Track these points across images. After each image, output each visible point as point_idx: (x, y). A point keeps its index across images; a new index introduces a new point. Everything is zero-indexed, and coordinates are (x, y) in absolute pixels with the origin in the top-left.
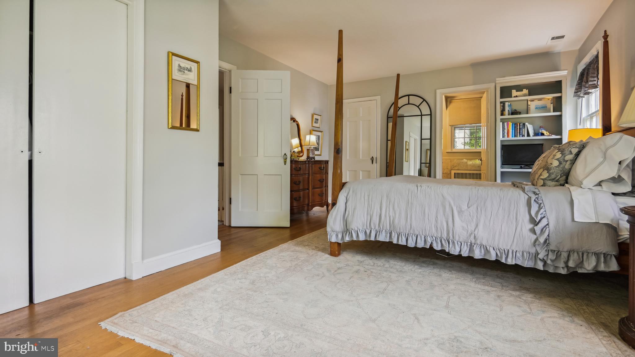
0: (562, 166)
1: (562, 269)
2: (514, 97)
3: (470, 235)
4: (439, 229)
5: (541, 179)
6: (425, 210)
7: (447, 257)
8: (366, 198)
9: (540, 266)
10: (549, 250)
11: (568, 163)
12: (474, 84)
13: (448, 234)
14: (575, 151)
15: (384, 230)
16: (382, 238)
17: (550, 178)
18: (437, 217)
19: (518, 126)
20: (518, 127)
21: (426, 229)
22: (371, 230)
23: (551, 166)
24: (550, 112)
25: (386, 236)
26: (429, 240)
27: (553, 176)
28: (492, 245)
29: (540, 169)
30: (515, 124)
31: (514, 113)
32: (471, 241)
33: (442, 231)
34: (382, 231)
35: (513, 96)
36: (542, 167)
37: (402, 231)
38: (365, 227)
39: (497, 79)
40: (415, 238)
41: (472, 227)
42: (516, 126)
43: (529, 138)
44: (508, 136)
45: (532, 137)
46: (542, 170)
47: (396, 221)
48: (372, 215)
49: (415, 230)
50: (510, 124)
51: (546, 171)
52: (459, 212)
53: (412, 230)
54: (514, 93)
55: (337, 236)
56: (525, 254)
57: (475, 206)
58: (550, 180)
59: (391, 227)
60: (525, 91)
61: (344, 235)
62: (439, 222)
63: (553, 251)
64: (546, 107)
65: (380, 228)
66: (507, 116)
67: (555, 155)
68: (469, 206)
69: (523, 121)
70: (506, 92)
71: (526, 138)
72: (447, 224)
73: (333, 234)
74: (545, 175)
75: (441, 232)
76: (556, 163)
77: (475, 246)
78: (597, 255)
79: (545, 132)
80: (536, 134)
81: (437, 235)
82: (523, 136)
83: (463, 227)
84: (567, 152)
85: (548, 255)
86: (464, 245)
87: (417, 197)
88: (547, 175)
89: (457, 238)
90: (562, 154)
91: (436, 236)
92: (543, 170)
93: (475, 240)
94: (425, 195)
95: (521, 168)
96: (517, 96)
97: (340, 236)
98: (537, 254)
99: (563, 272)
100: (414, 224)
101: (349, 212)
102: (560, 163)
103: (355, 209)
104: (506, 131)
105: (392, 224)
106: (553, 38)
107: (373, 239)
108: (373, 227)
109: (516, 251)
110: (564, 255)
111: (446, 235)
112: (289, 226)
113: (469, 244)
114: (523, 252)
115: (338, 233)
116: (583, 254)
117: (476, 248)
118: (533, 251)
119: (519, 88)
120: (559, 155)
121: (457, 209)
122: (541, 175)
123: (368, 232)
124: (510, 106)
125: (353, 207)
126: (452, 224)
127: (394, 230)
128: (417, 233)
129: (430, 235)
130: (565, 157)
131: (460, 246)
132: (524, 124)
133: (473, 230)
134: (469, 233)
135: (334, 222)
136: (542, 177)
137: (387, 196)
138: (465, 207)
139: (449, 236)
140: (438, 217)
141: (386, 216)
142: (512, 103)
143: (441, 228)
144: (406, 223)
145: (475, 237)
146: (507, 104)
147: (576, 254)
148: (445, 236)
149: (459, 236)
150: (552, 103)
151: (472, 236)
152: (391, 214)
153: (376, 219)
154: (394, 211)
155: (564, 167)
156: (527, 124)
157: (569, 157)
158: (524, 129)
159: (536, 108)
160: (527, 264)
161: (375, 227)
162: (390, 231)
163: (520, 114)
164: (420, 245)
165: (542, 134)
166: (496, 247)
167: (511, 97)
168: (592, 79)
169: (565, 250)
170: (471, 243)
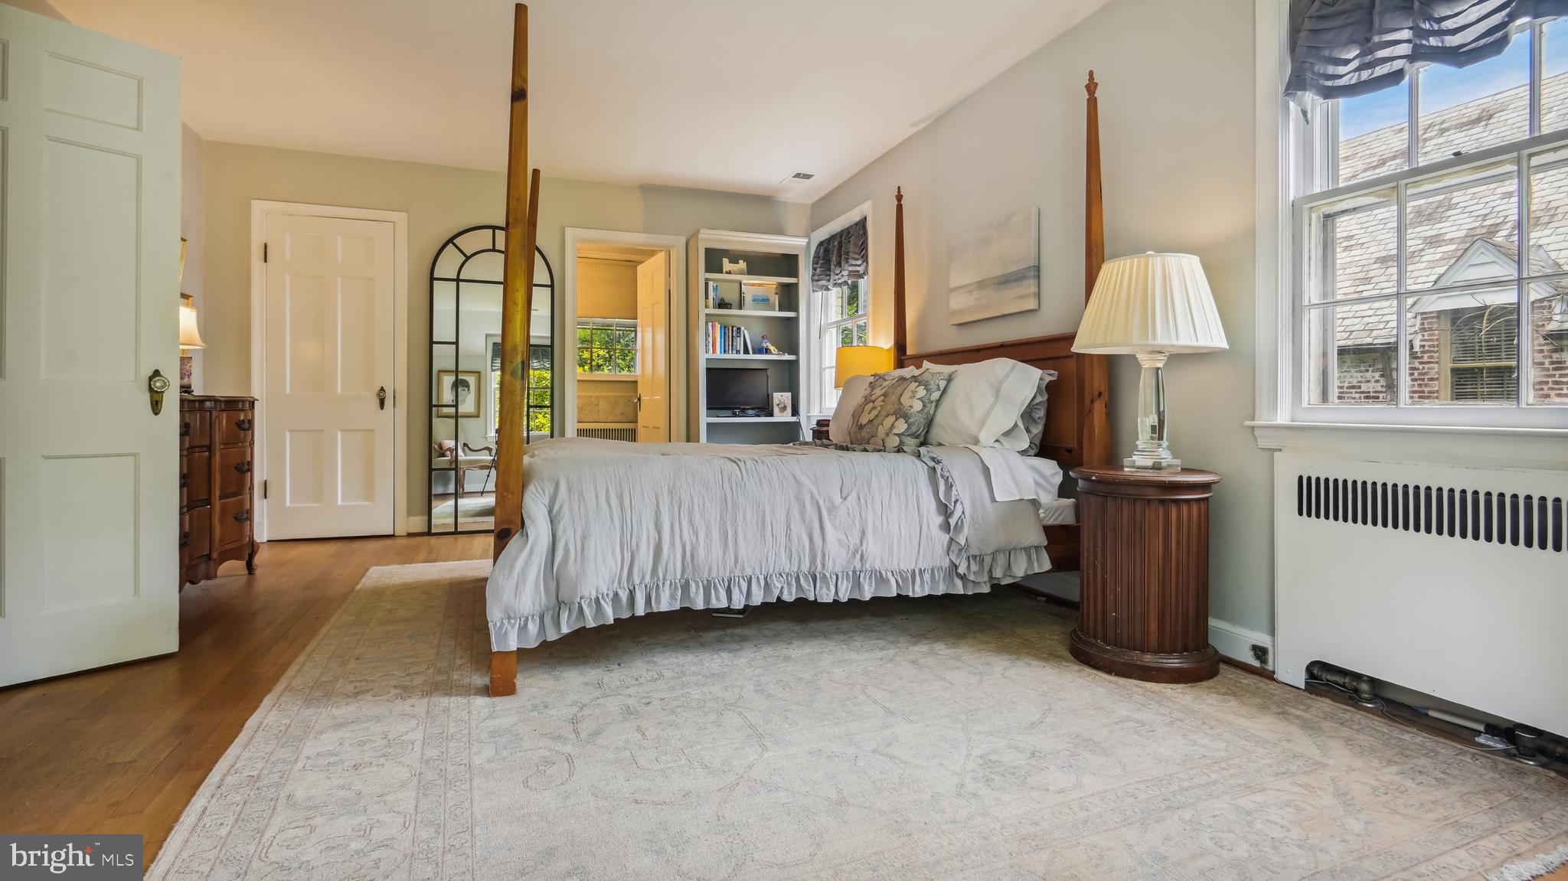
0: (926, 411)
1: (984, 584)
2: (727, 273)
3: (854, 555)
4: (795, 555)
5: (896, 434)
6: (765, 512)
7: (741, 616)
8: (614, 502)
9: (959, 589)
10: (969, 557)
11: (934, 404)
12: (646, 230)
13: (813, 561)
14: (943, 384)
15: (669, 582)
16: (666, 603)
17: (910, 432)
18: (788, 527)
19: (730, 332)
20: (730, 334)
21: (770, 560)
22: (631, 588)
23: (912, 410)
24: (774, 310)
25: (673, 596)
26: (777, 584)
27: (914, 429)
28: (889, 568)
29: (887, 416)
30: (725, 327)
31: (723, 304)
32: (854, 567)
33: (802, 556)
34: (663, 583)
35: (724, 271)
36: (891, 412)
37: (714, 575)
38: (616, 584)
39: (702, 231)
40: (744, 586)
41: (854, 539)
42: (727, 332)
43: (746, 357)
44: (714, 351)
45: (751, 356)
46: (892, 418)
47: (701, 552)
48: (637, 545)
49: (746, 566)
50: (718, 326)
51: (902, 421)
52: (830, 510)
53: (738, 567)
54: (727, 265)
55: (523, 629)
56: (936, 571)
57: (854, 495)
58: (908, 435)
59: (688, 571)
60: (742, 265)
61: (548, 620)
62: (794, 538)
63: (975, 557)
64: (769, 300)
65: (658, 578)
66: (712, 311)
67: (914, 392)
68: (844, 494)
69: (737, 323)
70: (714, 260)
71: (742, 356)
72: (811, 540)
73: (509, 628)
74: (901, 426)
75: (800, 559)
76: (918, 406)
77: (862, 575)
78: (1027, 549)
79: (772, 348)
80: (759, 350)
81: (790, 569)
82: (738, 352)
83: (839, 540)
84: (933, 387)
85: (969, 567)
86: (843, 579)
87: (745, 486)
88: (906, 426)
89: (830, 566)
90: (928, 390)
91: (787, 571)
92: (897, 419)
93: (862, 564)
94: (760, 481)
95: (735, 415)
96: (729, 273)
97: (533, 628)
98: (954, 566)
99: (986, 589)
100: (743, 552)
101: (567, 550)
102: (924, 406)
103: (584, 538)
104: (711, 341)
105: (690, 560)
106: (798, 176)
107: (640, 611)
108: (637, 581)
109: (924, 570)
110: (988, 560)
111: (808, 564)
112: (176, 649)
113: (851, 573)
114: (933, 570)
115: (527, 618)
116: (1010, 552)
117: (865, 578)
118: (946, 564)
119: (734, 258)
120: (921, 392)
121: (825, 506)
122: (893, 426)
123: (624, 596)
124: (715, 289)
125: (579, 533)
126: (821, 538)
127: (694, 574)
128: (748, 572)
129: (776, 572)
130: (931, 394)
131: (834, 582)
132: (739, 329)
133: (858, 543)
134: (850, 551)
135: (518, 590)
136: (896, 431)
137: (670, 493)
138: (838, 500)
139: (814, 565)
140: (792, 528)
141: (673, 544)
142: (720, 285)
143: (799, 553)
144: (724, 554)
145: (862, 556)
146: (711, 284)
147: (1002, 556)
148: (805, 567)
149: (834, 560)
150: (776, 294)
151: (858, 557)
152: (686, 536)
153: (645, 558)
154: (694, 530)
155: (928, 413)
156: (743, 328)
157: (935, 395)
158: (738, 338)
159: (754, 300)
160: (941, 590)
161: (643, 578)
162: (683, 581)
163: (730, 308)
164: (758, 599)
165: (767, 351)
166: (895, 568)
167: (721, 271)
168: (854, 262)
169: (990, 551)
170: (854, 572)
